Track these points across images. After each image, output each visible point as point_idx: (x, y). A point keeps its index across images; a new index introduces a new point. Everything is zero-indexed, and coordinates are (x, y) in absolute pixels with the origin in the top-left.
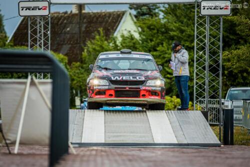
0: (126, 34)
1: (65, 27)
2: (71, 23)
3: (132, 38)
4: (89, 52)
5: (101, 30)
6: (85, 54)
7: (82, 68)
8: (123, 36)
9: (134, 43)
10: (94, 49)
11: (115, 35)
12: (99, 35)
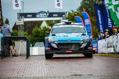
0: (44, 26)
1: (27, 25)
2: (29, 23)
3: (45, 27)
4: (34, 32)
5: (37, 25)
6: (33, 32)
7: (32, 36)
8: (43, 27)
9: (46, 29)
10: (35, 31)
11: (41, 26)
12: (36, 27)
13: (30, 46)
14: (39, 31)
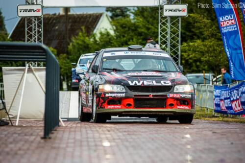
0: (103, 31)
1: (54, 26)
2: (59, 22)
3: (108, 34)
4: (73, 46)
5: (83, 28)
6: (70, 47)
7: (68, 58)
8: (101, 33)
9: (110, 39)
10: (78, 44)
11: (95, 31)
12: (82, 31)
13: (62, 89)
14: (90, 46)
